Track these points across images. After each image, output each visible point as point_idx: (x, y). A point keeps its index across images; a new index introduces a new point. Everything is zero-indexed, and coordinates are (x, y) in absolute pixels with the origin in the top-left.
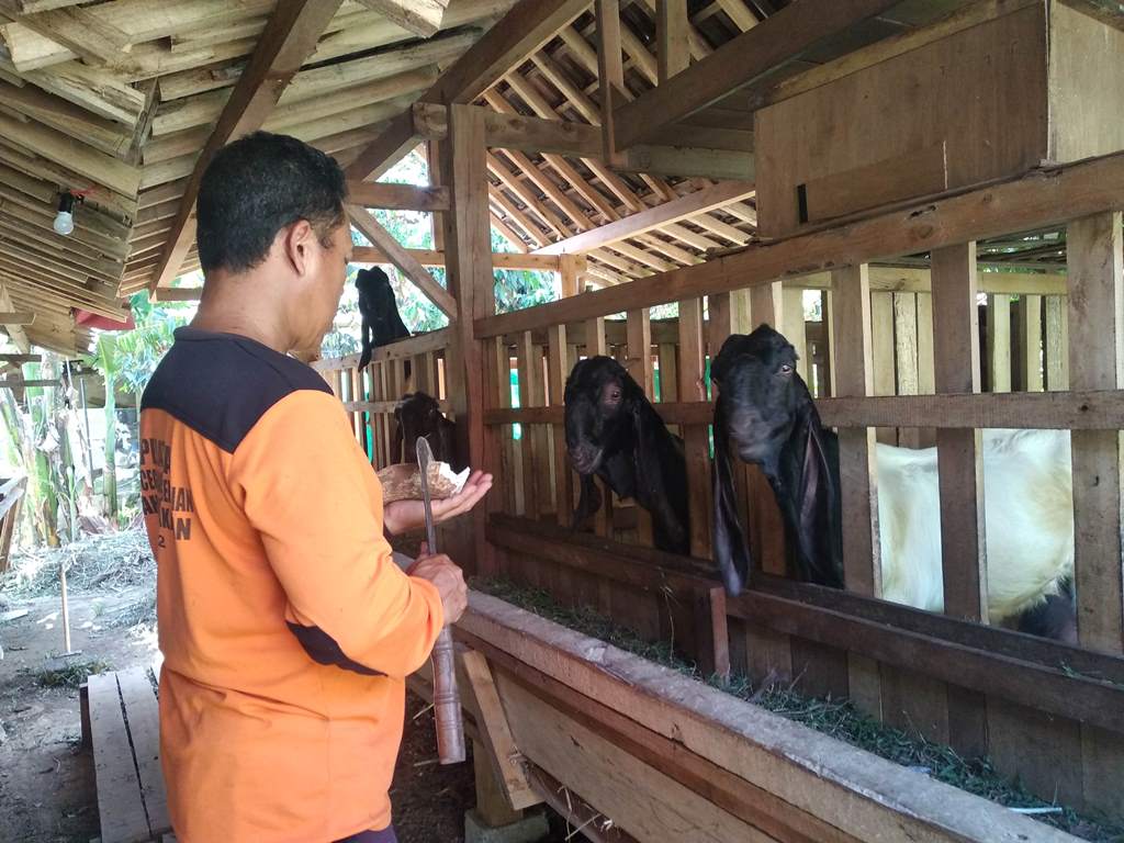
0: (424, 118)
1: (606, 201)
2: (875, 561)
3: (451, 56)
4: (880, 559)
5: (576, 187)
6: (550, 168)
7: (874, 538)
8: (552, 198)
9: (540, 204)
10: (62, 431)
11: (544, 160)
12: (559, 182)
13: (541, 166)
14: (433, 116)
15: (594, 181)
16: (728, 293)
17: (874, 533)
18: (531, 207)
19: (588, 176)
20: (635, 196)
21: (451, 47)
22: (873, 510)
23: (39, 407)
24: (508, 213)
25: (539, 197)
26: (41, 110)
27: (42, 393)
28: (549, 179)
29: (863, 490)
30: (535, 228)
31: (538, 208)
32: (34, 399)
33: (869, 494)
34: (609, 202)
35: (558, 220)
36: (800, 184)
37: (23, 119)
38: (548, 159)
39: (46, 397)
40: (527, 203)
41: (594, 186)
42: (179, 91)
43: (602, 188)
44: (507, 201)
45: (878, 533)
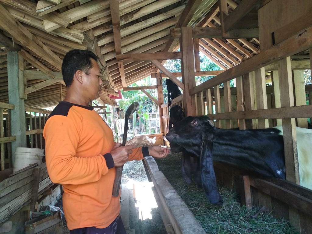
0: (174, 32)
1: (248, 52)
2: (296, 170)
3: (179, 12)
4: (298, 169)
5: (238, 49)
6: (230, 44)
7: (296, 161)
8: (231, 53)
9: (228, 55)
10: (115, 124)
11: (227, 42)
12: (233, 47)
13: (227, 44)
14: (176, 31)
15: (244, 46)
16: (249, 73)
17: (295, 159)
18: (226, 56)
19: (241, 45)
20: (257, 49)
21: (178, 10)
22: (294, 150)
23: (109, 119)
24: (220, 59)
25: (228, 53)
26: (65, 42)
27: (110, 115)
28: (230, 47)
29: (290, 142)
30: (228, 62)
31: (228, 56)
32: (108, 117)
33: (293, 144)
34: (249, 52)
35: (234, 59)
36: (272, 32)
37: (63, 45)
38: (229, 41)
39: (111, 116)
40: (225, 56)
41: (244, 47)
42: (98, 33)
43: (246, 47)
44: (218, 55)
45: (297, 159)
